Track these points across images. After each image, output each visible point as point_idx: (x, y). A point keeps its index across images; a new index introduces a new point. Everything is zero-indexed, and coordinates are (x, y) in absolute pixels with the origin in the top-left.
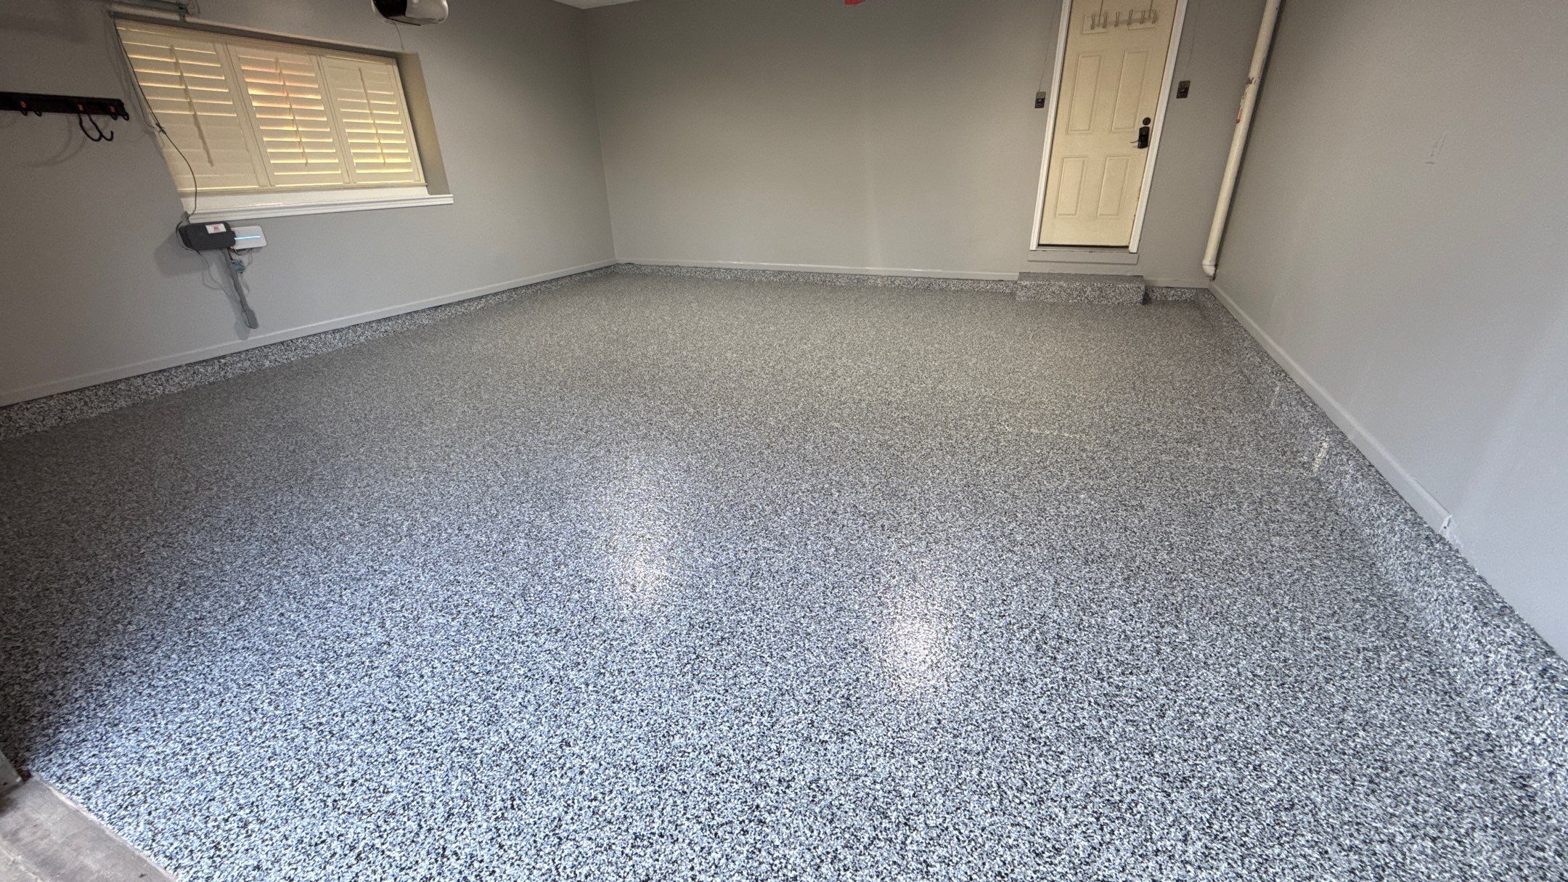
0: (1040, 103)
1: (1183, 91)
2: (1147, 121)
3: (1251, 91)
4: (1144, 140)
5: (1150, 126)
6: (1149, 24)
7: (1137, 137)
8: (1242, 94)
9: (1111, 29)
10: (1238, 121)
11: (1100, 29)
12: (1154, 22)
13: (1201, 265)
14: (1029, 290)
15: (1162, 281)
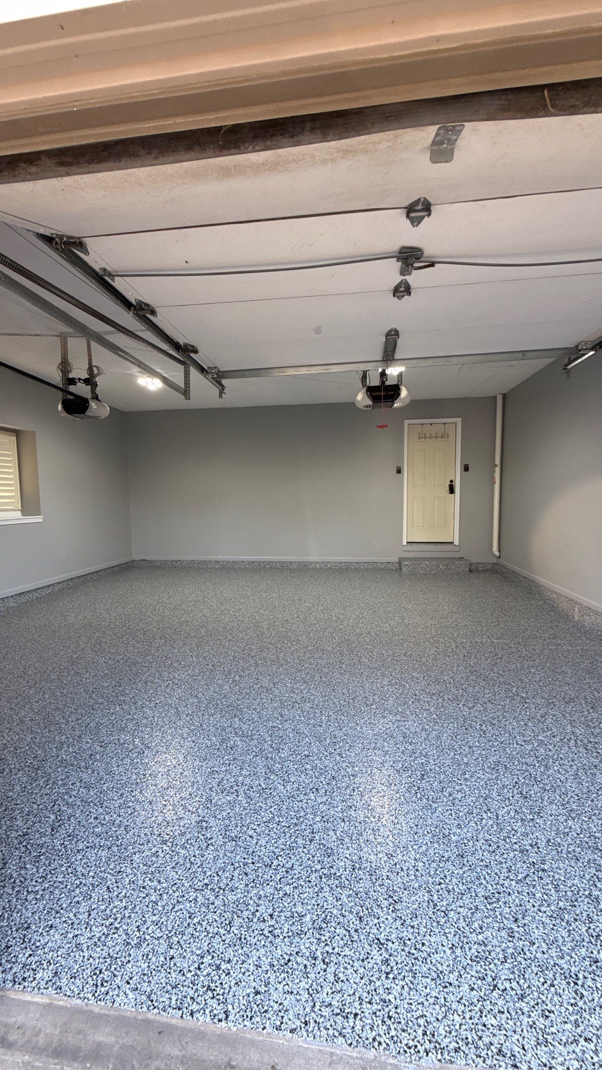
0: (399, 471)
1: (466, 468)
2: (451, 481)
3: (498, 470)
4: (452, 490)
5: (453, 483)
6: (444, 439)
7: (448, 489)
8: (494, 471)
9: (428, 440)
10: (495, 483)
11: (423, 440)
12: (447, 438)
13: (492, 551)
14: (409, 567)
15: (475, 560)
